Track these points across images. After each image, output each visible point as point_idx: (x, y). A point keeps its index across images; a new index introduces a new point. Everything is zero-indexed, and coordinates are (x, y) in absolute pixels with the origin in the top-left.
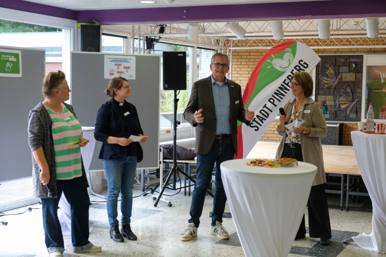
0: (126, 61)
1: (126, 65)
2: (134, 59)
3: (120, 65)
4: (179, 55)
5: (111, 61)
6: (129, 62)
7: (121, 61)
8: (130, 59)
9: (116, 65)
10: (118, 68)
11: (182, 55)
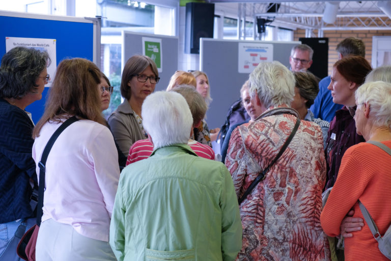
0: (263, 50)
1: (263, 55)
2: (271, 47)
3: (256, 55)
4: (320, 42)
5: (247, 51)
6: (266, 51)
7: (257, 50)
8: (267, 48)
9: (252, 55)
10: (254, 60)
11: (324, 42)
